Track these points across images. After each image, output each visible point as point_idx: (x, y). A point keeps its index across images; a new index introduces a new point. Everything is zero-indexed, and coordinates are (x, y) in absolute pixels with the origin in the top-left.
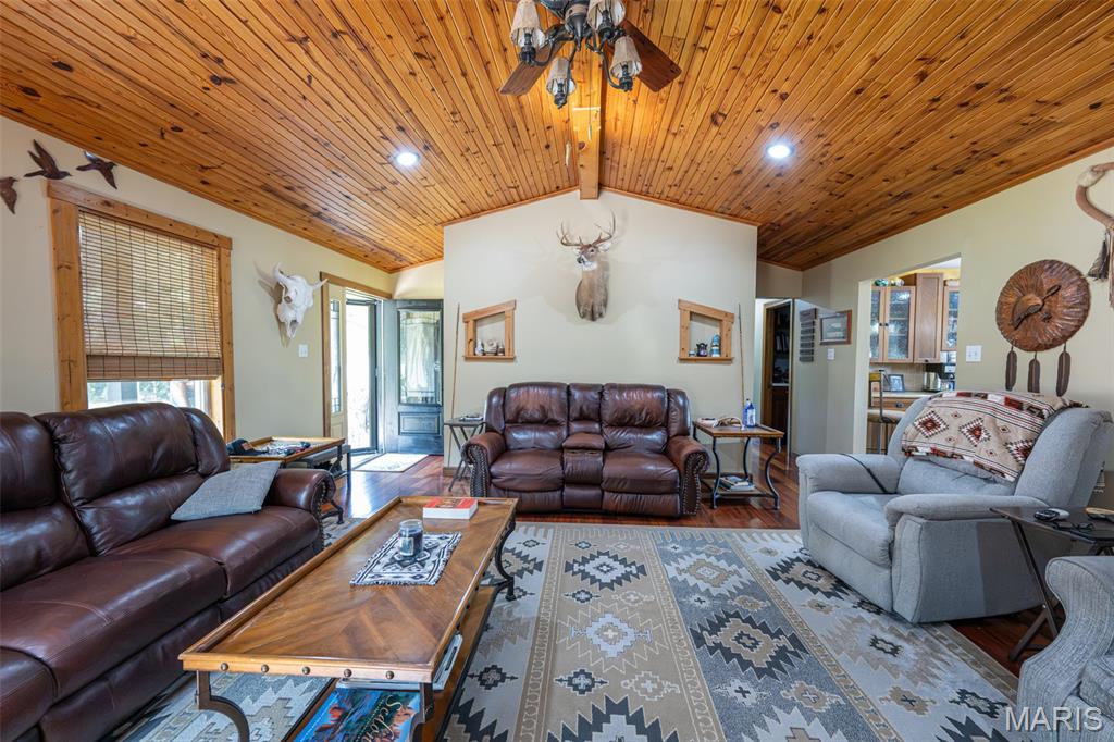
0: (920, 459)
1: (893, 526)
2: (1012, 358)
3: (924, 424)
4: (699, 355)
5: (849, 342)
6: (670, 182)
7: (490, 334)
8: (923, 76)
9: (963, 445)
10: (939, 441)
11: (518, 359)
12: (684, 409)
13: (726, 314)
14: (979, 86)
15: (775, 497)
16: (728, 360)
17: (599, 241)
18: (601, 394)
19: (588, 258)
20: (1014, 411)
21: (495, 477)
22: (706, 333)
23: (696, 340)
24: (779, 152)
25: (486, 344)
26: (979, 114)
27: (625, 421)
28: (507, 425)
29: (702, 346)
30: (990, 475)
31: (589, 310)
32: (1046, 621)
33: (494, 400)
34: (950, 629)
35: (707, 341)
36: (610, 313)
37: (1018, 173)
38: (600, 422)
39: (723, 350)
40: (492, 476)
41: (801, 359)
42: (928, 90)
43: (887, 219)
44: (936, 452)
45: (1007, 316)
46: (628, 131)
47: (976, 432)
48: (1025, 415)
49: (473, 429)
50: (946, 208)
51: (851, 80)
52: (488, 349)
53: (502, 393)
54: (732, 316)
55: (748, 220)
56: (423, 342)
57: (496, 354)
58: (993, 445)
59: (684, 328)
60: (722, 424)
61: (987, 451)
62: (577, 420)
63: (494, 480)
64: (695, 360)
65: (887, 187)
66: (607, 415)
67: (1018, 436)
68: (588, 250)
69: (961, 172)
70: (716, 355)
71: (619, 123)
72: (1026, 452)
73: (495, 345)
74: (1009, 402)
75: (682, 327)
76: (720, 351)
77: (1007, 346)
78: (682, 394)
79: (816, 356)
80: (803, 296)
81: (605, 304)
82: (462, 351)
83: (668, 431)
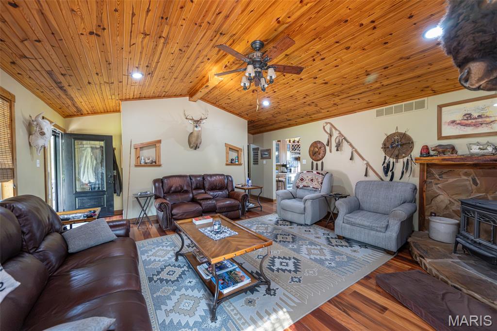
0: (301, 188)
1: (305, 204)
2: (312, 163)
3: (301, 180)
4: (232, 163)
5: (270, 158)
6: (226, 102)
7: (148, 154)
8: (305, 97)
9: (310, 184)
10: (305, 183)
11: (162, 165)
12: (232, 181)
13: (240, 149)
14: (313, 102)
15: (261, 207)
16: (240, 164)
17: (201, 119)
18: (204, 179)
19: (199, 125)
20: (319, 175)
21: (175, 215)
22: (233, 155)
23: (230, 158)
24: (266, 103)
25: (146, 159)
26: (311, 107)
27: (213, 188)
28: (165, 195)
29: (232, 160)
30: (315, 190)
31: (195, 145)
32: (332, 216)
33: (157, 184)
34: (314, 225)
35: (234, 158)
36: (201, 147)
37: (312, 120)
38: (204, 189)
39: (239, 161)
40: (172, 215)
41: (254, 164)
42: (305, 100)
43: (283, 124)
44: (304, 186)
45: (311, 153)
46: (222, 86)
47: (312, 180)
48: (321, 175)
49: (146, 198)
50: (297, 125)
51: (291, 94)
52: (147, 161)
53: (161, 181)
54: (241, 149)
55: (245, 118)
56: (91, 157)
57: (151, 163)
58: (316, 183)
59: (227, 153)
60: (242, 186)
61: (315, 184)
62: (195, 189)
63: (174, 217)
64: (231, 165)
65: (287, 117)
66: (207, 186)
67: (320, 180)
68: (197, 122)
69: (303, 117)
70: (237, 163)
71: (221, 83)
72: (322, 183)
73: (151, 159)
74: (318, 173)
75: (226, 153)
76: (238, 161)
77: (311, 160)
78: (230, 177)
79: (259, 162)
80: (253, 143)
81: (200, 143)
82: (133, 162)
83: (228, 190)
